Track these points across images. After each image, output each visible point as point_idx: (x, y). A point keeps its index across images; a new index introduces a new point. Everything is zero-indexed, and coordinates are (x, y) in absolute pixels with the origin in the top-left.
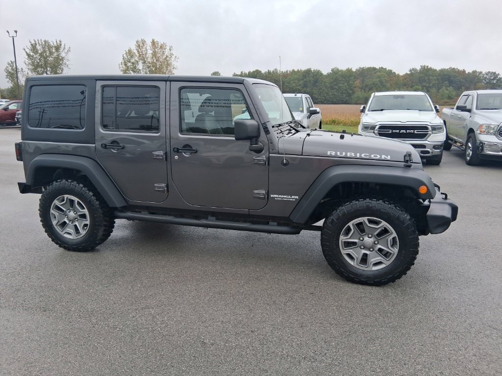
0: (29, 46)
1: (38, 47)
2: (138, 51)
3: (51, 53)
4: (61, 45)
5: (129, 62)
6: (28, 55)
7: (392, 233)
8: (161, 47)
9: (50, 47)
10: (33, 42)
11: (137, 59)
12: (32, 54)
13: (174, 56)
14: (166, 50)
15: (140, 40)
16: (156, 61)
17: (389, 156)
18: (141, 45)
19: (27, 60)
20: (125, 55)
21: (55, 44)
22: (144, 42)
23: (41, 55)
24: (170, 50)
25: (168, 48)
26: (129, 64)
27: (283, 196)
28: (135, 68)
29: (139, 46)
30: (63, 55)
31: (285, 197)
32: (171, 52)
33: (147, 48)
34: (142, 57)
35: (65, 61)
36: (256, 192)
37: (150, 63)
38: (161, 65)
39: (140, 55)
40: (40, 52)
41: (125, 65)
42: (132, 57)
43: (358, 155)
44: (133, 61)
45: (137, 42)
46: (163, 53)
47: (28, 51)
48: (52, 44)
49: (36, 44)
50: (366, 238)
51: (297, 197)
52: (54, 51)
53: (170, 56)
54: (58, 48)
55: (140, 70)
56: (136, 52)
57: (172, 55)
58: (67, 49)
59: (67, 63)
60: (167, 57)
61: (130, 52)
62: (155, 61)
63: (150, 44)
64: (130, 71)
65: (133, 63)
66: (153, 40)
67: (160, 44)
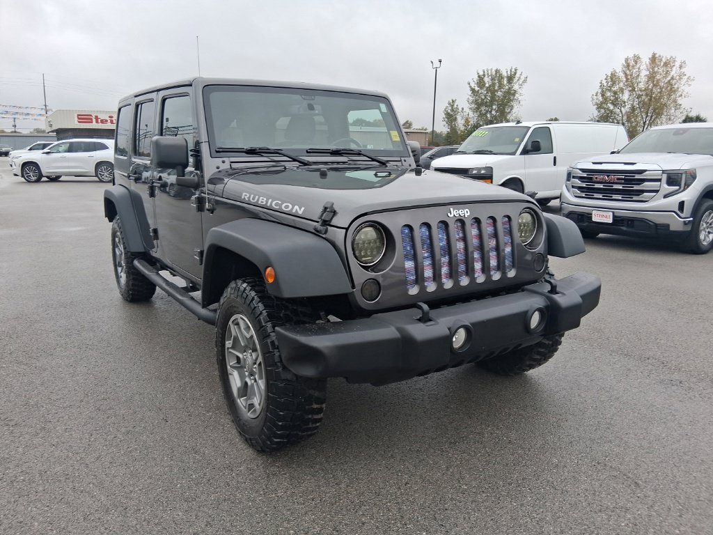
0: (476, 78)
1: (487, 80)
2: (626, 75)
3: (501, 86)
4: (515, 74)
5: (610, 90)
6: (473, 90)
8: (666, 64)
9: (501, 77)
10: (481, 73)
11: (621, 85)
12: (477, 89)
13: (685, 78)
14: (674, 69)
15: (631, 56)
16: (654, 85)
18: (632, 63)
19: (471, 98)
20: (604, 82)
21: (509, 73)
22: (637, 59)
23: (488, 89)
24: (681, 67)
25: (677, 64)
26: (608, 94)
28: (617, 99)
29: (628, 65)
30: (516, 87)
32: (683, 70)
33: (641, 68)
34: (631, 84)
35: (517, 95)
37: (641, 91)
38: (660, 93)
39: (627, 79)
40: (487, 85)
41: (603, 95)
42: (614, 83)
44: (615, 88)
45: (627, 60)
46: (668, 73)
47: (473, 85)
48: (505, 74)
49: (484, 75)
52: (505, 82)
53: (678, 77)
54: (510, 79)
55: (624, 102)
56: (622, 75)
57: (681, 75)
58: (523, 78)
59: (520, 98)
60: (672, 78)
61: (613, 78)
62: (650, 87)
63: (648, 61)
64: (609, 105)
65: (615, 93)
66: (654, 55)
67: (664, 60)
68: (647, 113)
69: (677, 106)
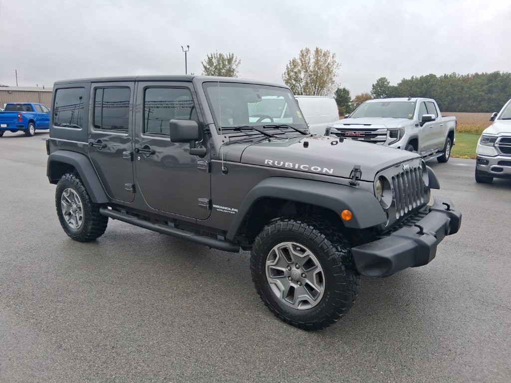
0: (207, 59)
1: (214, 61)
2: (302, 61)
3: (224, 66)
4: (233, 57)
5: (293, 71)
6: (205, 67)
7: (317, 267)
8: (325, 55)
9: (223, 60)
10: (210, 56)
11: (299, 68)
12: (208, 67)
13: (336, 64)
14: (329, 58)
15: (304, 49)
16: (318, 69)
17: (332, 170)
18: (305, 54)
19: (204, 73)
20: (289, 65)
21: (228, 57)
22: (308, 51)
23: (216, 67)
24: (333, 57)
25: (331, 55)
26: (292, 74)
27: (223, 208)
28: (297, 77)
29: (303, 55)
30: (234, 67)
31: (226, 208)
32: (334, 59)
33: (311, 57)
34: (305, 67)
35: (235, 72)
36: (200, 199)
37: (311, 72)
38: (322, 73)
39: (303, 64)
40: (215, 65)
41: (288, 74)
42: (295, 66)
43: (297, 167)
44: (296, 70)
45: (302, 51)
46: (326, 61)
47: (205, 64)
48: (225, 57)
49: (212, 58)
50: (294, 269)
51: (237, 210)
52: (227, 63)
53: (332, 64)
54: (230, 61)
55: (302, 79)
56: (299, 61)
57: (334, 62)
58: (238, 61)
59: (237, 74)
60: (329, 64)
61: (294, 63)
62: (316, 69)
63: (314, 53)
64: (292, 81)
65: (296, 73)
66: (317, 49)
67: (323, 52)
68: (315, 87)
69: (333, 82)
